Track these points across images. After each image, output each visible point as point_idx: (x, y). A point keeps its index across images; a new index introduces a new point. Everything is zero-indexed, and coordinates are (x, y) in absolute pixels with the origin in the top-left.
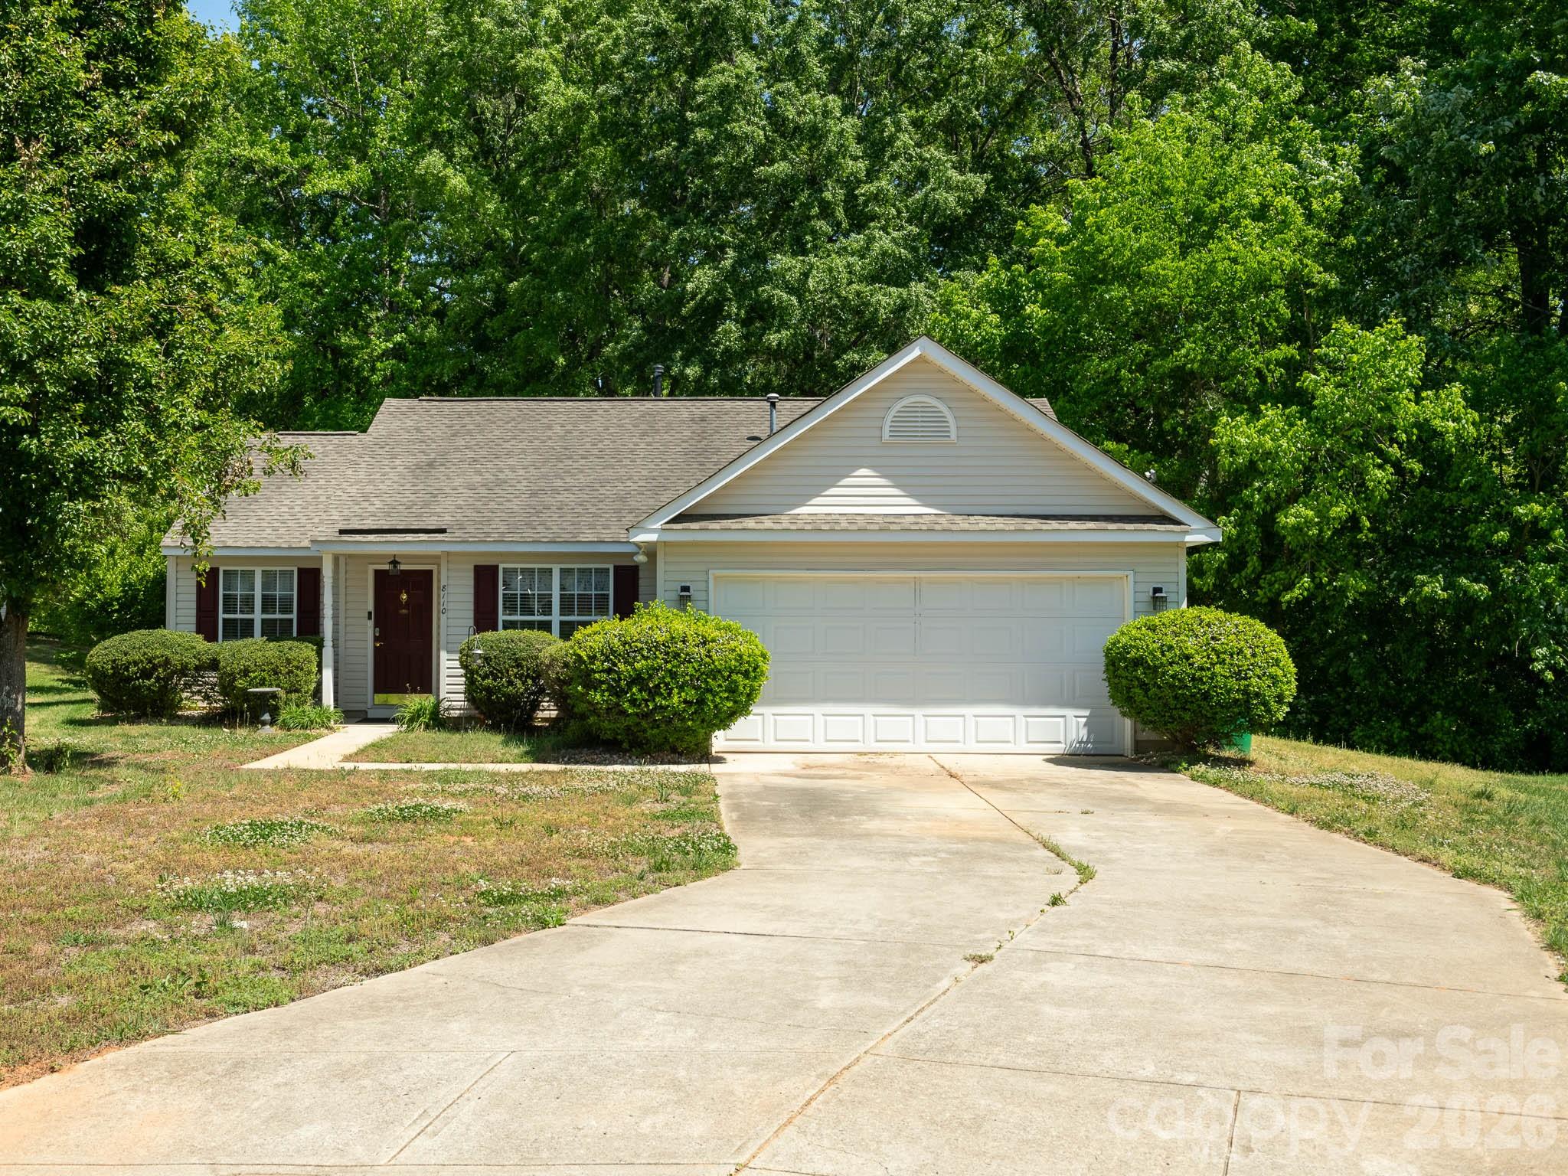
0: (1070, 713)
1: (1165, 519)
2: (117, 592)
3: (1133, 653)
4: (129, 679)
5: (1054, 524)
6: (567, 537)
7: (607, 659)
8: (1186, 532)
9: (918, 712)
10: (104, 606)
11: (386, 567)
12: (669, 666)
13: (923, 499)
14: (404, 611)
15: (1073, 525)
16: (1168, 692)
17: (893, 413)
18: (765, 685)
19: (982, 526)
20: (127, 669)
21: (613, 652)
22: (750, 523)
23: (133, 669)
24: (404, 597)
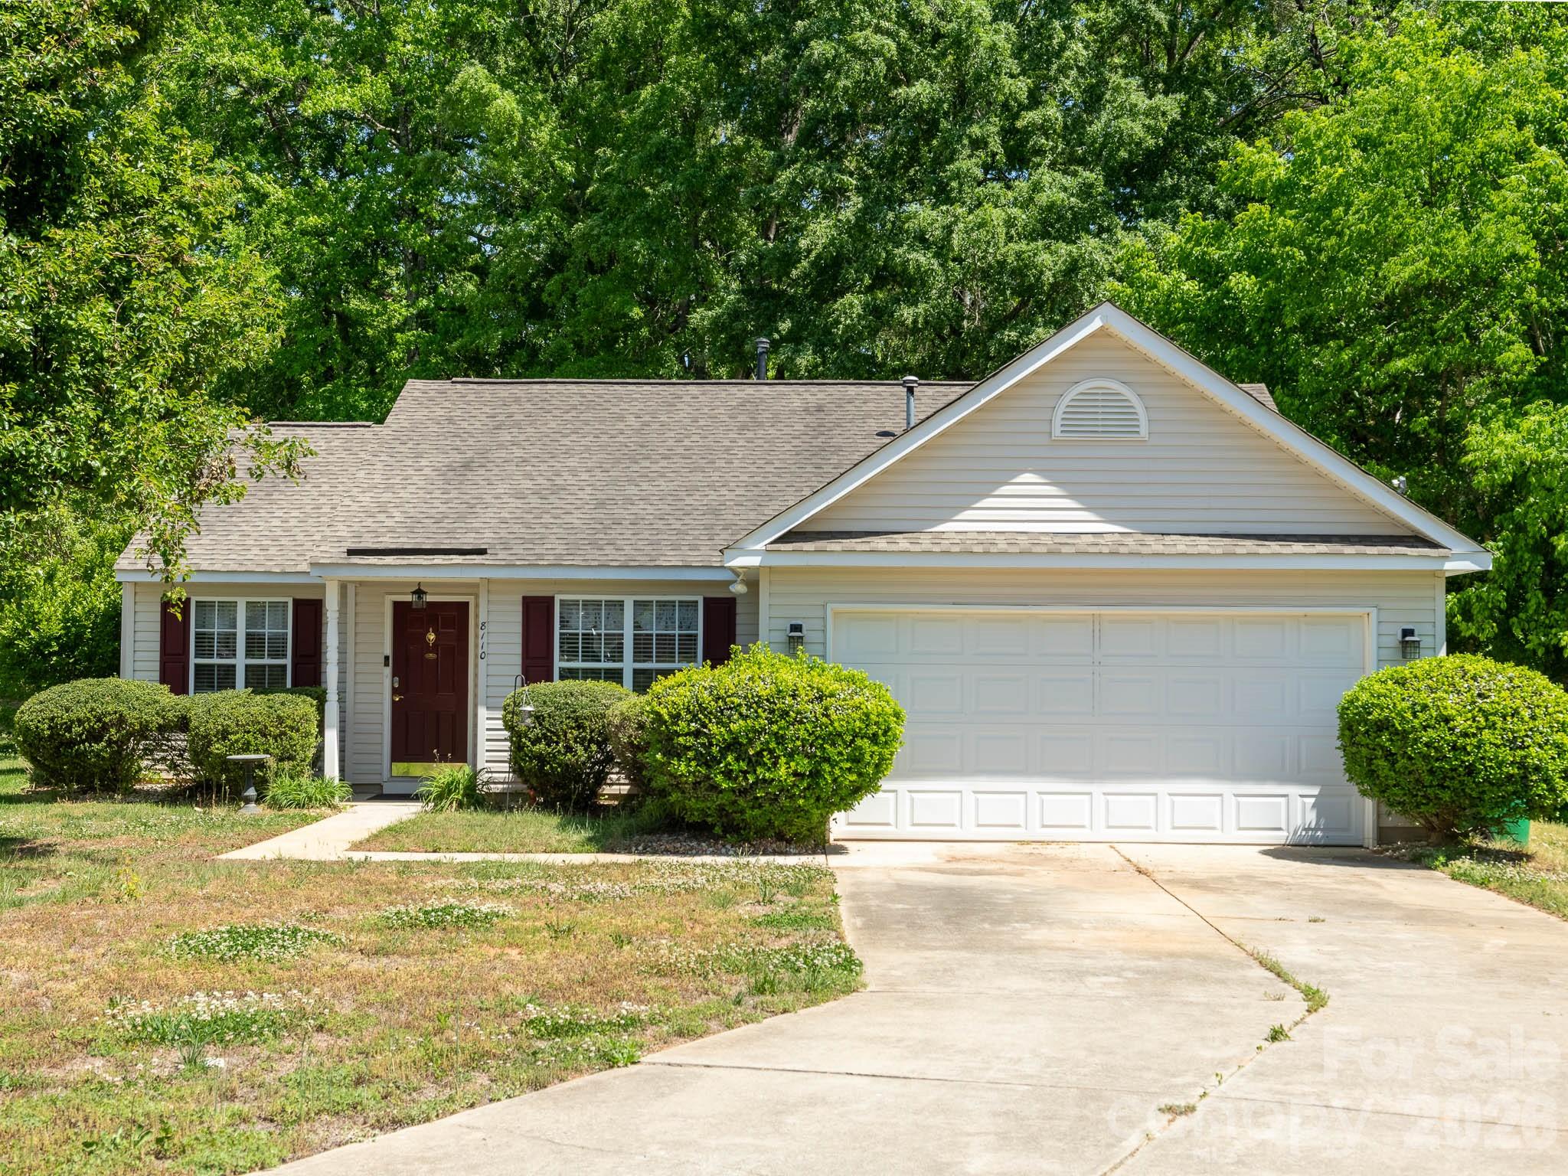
0: (1294, 790)
1: (1418, 540)
2: (56, 629)
3: (1376, 714)
4: (71, 743)
5: (1274, 547)
6: (643, 560)
7: (695, 718)
8: (1446, 558)
9: (1097, 788)
10: (39, 648)
11: (408, 598)
12: (775, 728)
13: (1106, 512)
14: (431, 656)
15: (1298, 547)
16: (1420, 764)
17: (1066, 401)
18: (899, 752)
19: (1181, 548)
20: (69, 729)
21: (702, 709)
22: (880, 543)
23: (76, 729)
24: (432, 637)
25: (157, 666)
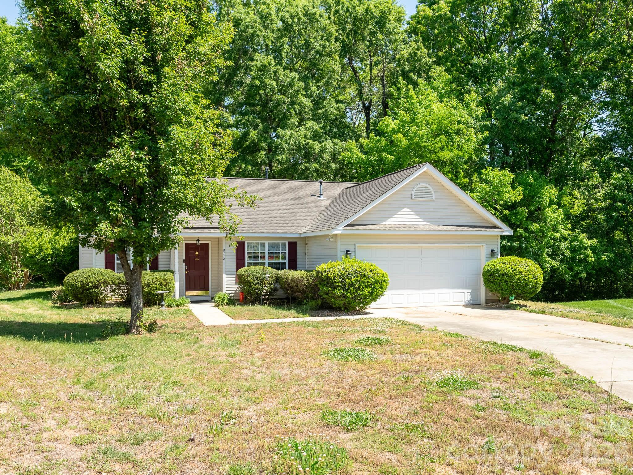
0: (466, 291)
1: (495, 227)
3: (502, 272)
5: (465, 229)
7: (340, 277)
8: (503, 232)
12: (362, 280)
13: (425, 219)
14: (197, 259)
15: (471, 229)
16: (515, 283)
17: (415, 189)
18: (389, 285)
19: (450, 229)
20: (88, 285)
21: (342, 275)
22: (371, 227)
24: (197, 253)
25: (104, 264)
